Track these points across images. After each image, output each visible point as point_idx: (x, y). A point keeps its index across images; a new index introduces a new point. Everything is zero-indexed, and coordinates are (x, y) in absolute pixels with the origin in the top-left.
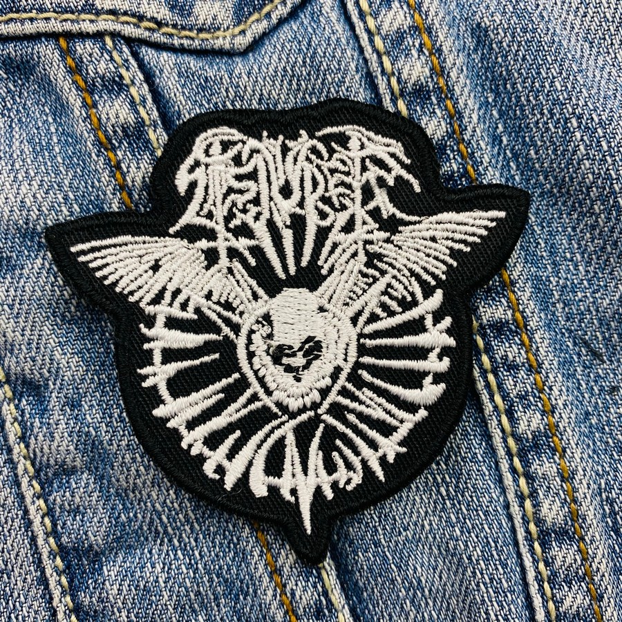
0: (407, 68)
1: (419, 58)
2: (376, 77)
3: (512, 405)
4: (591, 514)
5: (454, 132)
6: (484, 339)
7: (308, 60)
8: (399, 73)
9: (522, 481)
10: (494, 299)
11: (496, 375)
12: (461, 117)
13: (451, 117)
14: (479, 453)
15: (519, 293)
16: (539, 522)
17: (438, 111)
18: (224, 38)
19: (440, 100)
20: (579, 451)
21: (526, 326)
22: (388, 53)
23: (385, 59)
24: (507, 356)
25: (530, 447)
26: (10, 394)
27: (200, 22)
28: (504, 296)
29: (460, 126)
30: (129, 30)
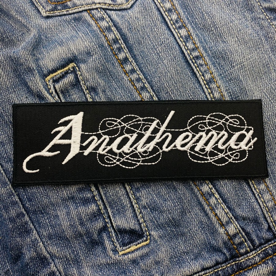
0: (166, 5)
1: (168, 3)
2: (160, 8)
3: (203, 74)
4: (226, 94)
5: (179, 17)
8: (165, 7)
9: (209, 90)
10: (195, 51)
11: (199, 68)
12: (180, 14)
13: (178, 14)
14: (198, 86)
16: (214, 98)
17: (174, 13)
18: (125, 6)
19: (174, 11)
20: (220, 81)
23: (161, 4)
24: (200, 63)
25: (209, 82)
26: (88, 92)
27: (119, 3)
30: (104, 7)
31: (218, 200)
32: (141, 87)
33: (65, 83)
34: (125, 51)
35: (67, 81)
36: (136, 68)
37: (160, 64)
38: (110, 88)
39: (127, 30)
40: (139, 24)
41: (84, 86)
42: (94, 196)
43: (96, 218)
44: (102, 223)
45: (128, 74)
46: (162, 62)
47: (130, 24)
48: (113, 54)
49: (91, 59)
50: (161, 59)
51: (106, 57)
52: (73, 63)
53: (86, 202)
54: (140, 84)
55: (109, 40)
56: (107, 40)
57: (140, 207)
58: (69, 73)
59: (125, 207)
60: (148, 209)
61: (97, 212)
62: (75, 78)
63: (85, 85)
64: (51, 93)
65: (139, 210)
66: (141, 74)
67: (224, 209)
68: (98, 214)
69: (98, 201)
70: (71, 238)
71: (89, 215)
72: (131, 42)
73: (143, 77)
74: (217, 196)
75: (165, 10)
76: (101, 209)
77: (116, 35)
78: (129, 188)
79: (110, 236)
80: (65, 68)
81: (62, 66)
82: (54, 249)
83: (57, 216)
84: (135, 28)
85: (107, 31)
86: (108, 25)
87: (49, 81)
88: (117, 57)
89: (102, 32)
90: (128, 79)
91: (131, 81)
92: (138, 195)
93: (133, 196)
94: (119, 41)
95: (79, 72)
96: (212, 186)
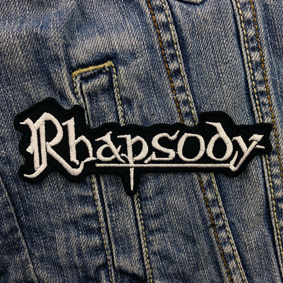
0: (246, 13)
1: (250, 11)
3: (263, 115)
6: (257, 96)
7: (218, 9)
8: (244, 15)
10: (262, 85)
11: (260, 107)
12: (259, 30)
15: (269, 84)
17: (253, 28)
19: (254, 25)
21: (269, 93)
22: (241, 9)
24: (263, 101)
28: (264, 84)
29: (258, 33)
31: (239, 264)
32: (186, 112)
33: (94, 86)
34: (179, 61)
35: (98, 84)
36: (187, 86)
37: (217, 87)
38: (149, 104)
39: (189, 33)
40: (205, 29)
41: (117, 95)
42: (100, 228)
43: (98, 253)
44: (103, 260)
45: (175, 91)
46: (221, 86)
47: (194, 27)
48: (163, 60)
49: (135, 62)
50: (220, 82)
51: (153, 63)
52: (111, 61)
53: (89, 231)
54: (187, 108)
55: (162, 41)
56: (160, 41)
57: (149, 252)
58: (103, 73)
59: (132, 247)
60: (158, 256)
61: (100, 246)
62: (109, 82)
63: (119, 93)
64: (75, 93)
65: (147, 255)
66: (191, 96)
67: (242, 276)
68: (100, 249)
69: (103, 234)
70: (65, 267)
71: (90, 248)
72: (190, 50)
73: (192, 100)
74: (238, 260)
75: (242, 20)
76: (105, 244)
77: (173, 36)
78: (142, 228)
79: (109, 274)
80: (99, 65)
81: (95, 62)
82: (43, 274)
83: (54, 239)
84: (198, 33)
85: (163, 28)
86: (166, 21)
87: (76, 77)
88: (167, 66)
89: (157, 29)
90: (174, 98)
91: (176, 101)
92: (151, 238)
93: (145, 238)
94: (175, 45)
95: (115, 76)
96: (236, 248)
